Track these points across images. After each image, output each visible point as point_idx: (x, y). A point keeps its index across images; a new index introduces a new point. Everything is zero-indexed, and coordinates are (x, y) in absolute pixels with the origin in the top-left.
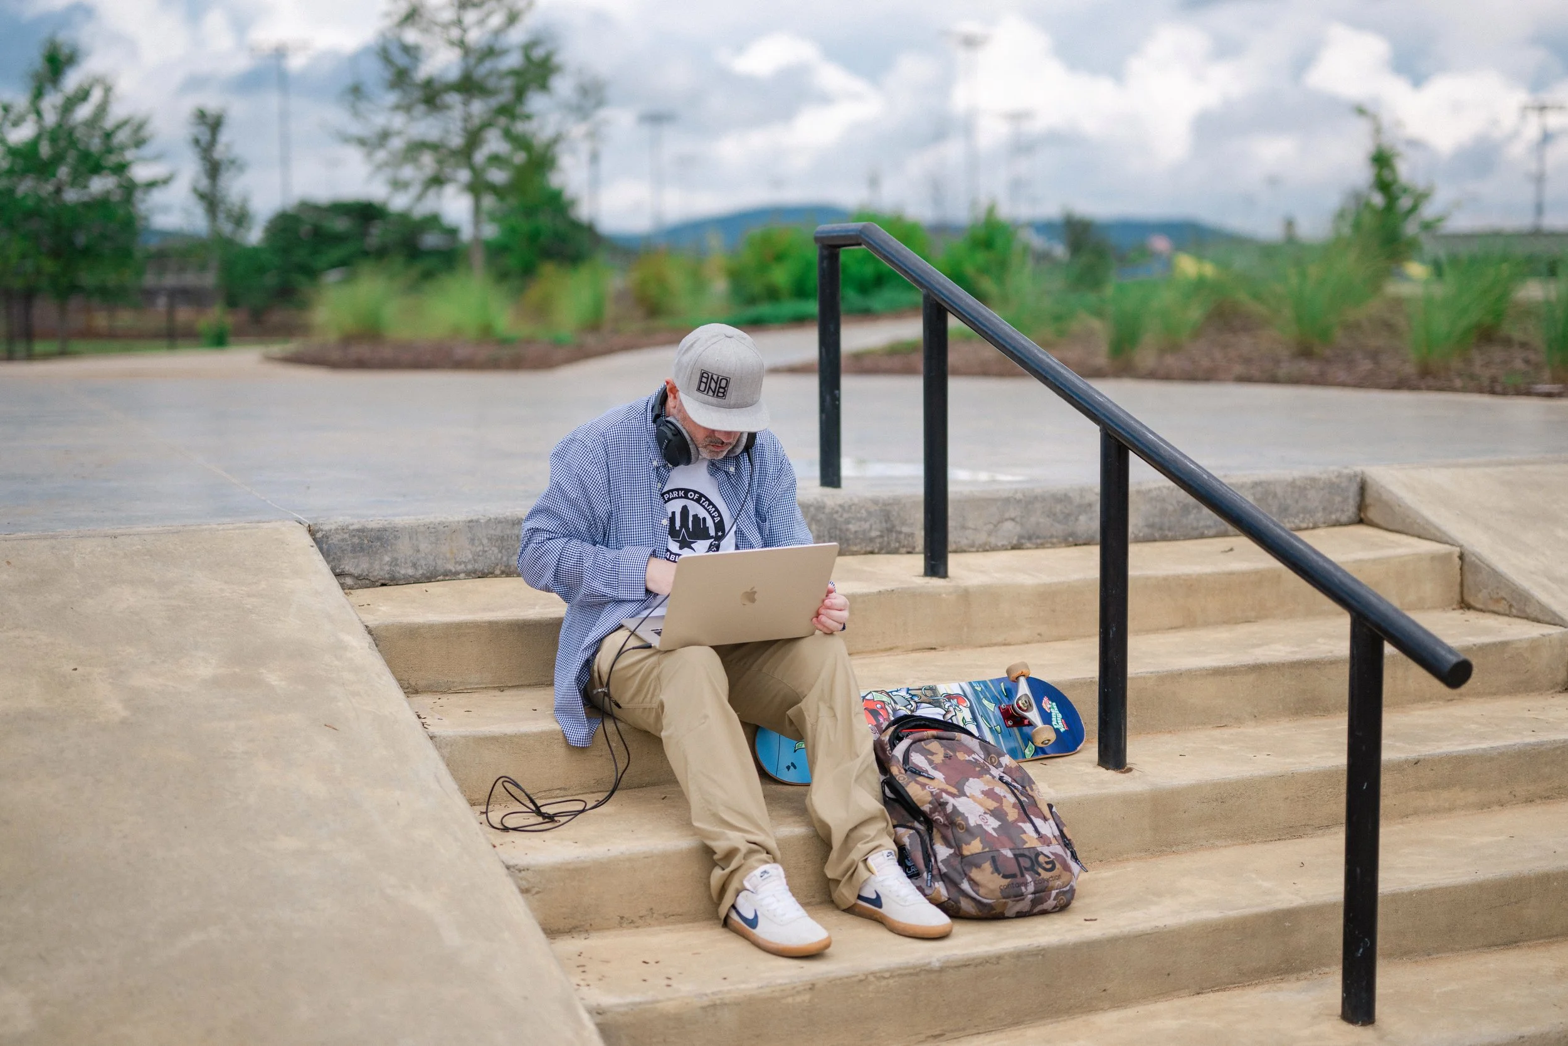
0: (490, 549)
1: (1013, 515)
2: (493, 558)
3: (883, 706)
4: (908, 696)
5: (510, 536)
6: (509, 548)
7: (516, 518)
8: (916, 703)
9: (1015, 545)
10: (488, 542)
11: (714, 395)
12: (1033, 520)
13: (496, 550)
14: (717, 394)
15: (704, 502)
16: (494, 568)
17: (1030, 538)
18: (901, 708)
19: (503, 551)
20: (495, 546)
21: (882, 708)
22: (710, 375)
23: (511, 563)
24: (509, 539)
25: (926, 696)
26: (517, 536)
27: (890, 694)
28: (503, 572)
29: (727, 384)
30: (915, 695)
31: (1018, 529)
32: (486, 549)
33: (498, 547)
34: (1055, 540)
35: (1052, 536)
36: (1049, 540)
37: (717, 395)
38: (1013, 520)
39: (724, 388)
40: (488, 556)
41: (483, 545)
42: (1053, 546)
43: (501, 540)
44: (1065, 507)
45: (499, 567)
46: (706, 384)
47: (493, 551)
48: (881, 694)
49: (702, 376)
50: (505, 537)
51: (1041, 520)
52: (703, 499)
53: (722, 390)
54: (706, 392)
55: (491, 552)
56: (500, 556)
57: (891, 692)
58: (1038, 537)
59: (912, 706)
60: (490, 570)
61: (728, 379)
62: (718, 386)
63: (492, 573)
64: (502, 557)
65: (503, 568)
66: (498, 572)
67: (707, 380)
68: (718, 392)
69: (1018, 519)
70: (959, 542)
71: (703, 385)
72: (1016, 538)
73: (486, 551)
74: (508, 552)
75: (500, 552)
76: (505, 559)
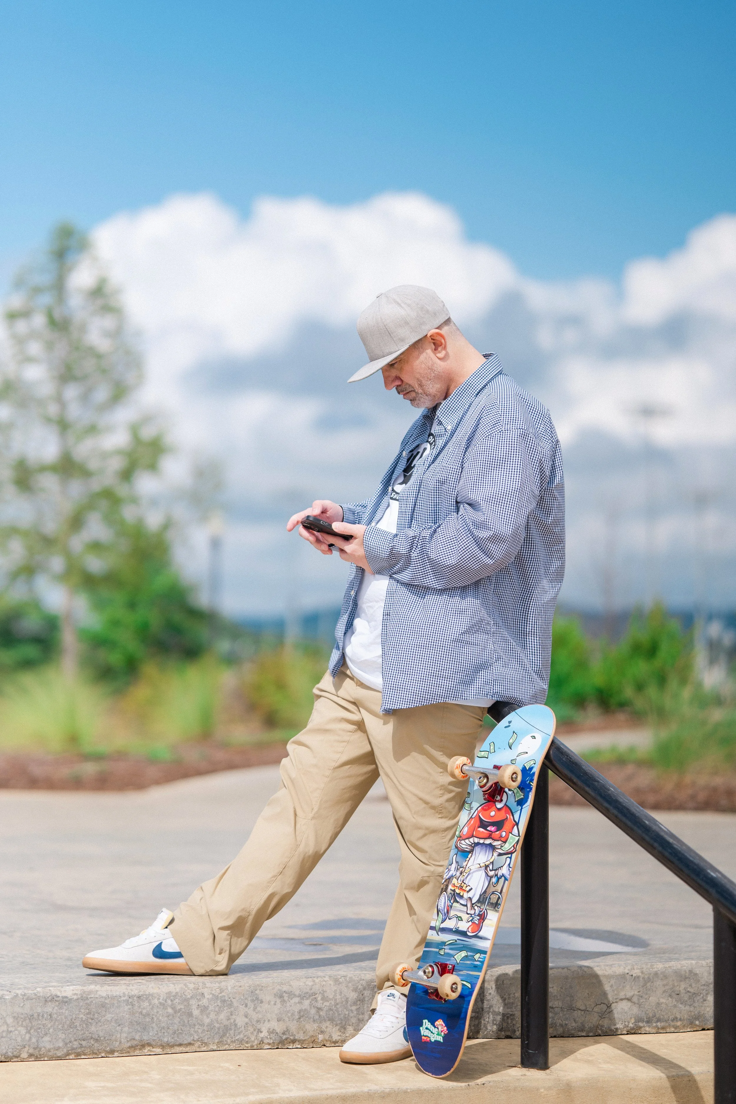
0: (16, 1030)
1: (629, 994)
2: (19, 1039)
3: (502, 839)
4: (500, 873)
5: (41, 1014)
6: (40, 1028)
7: (49, 995)
8: (491, 877)
9: (633, 1029)
10: (14, 1021)
12: (653, 999)
13: (23, 1031)
16: (20, 1051)
17: (649, 1021)
18: (493, 857)
19: (32, 1031)
20: (22, 1026)
21: (501, 836)
23: (41, 1045)
24: (40, 1018)
25: (493, 893)
26: (50, 1015)
27: (510, 856)
28: (31, 1055)
30: (498, 881)
31: (635, 1010)
32: (10, 1029)
33: (26, 1027)
34: (679, 1023)
35: (675, 1019)
36: (672, 1024)
38: (629, 1000)
40: (14, 1037)
41: (8, 1025)
42: (677, 1030)
43: (30, 1019)
44: (691, 985)
45: (26, 1049)
47: (20, 1032)
48: (513, 846)
50: (35, 1015)
51: (662, 1000)
55: (17, 1032)
56: (28, 1036)
57: (511, 858)
58: (659, 1020)
59: (490, 870)
60: (15, 1053)
63: (17, 1057)
64: (30, 1038)
65: (31, 1051)
66: (24, 1055)
69: (635, 999)
70: (566, 1025)
72: (633, 1021)
73: (11, 1032)
74: (38, 1032)
75: (29, 1032)
76: (34, 1040)
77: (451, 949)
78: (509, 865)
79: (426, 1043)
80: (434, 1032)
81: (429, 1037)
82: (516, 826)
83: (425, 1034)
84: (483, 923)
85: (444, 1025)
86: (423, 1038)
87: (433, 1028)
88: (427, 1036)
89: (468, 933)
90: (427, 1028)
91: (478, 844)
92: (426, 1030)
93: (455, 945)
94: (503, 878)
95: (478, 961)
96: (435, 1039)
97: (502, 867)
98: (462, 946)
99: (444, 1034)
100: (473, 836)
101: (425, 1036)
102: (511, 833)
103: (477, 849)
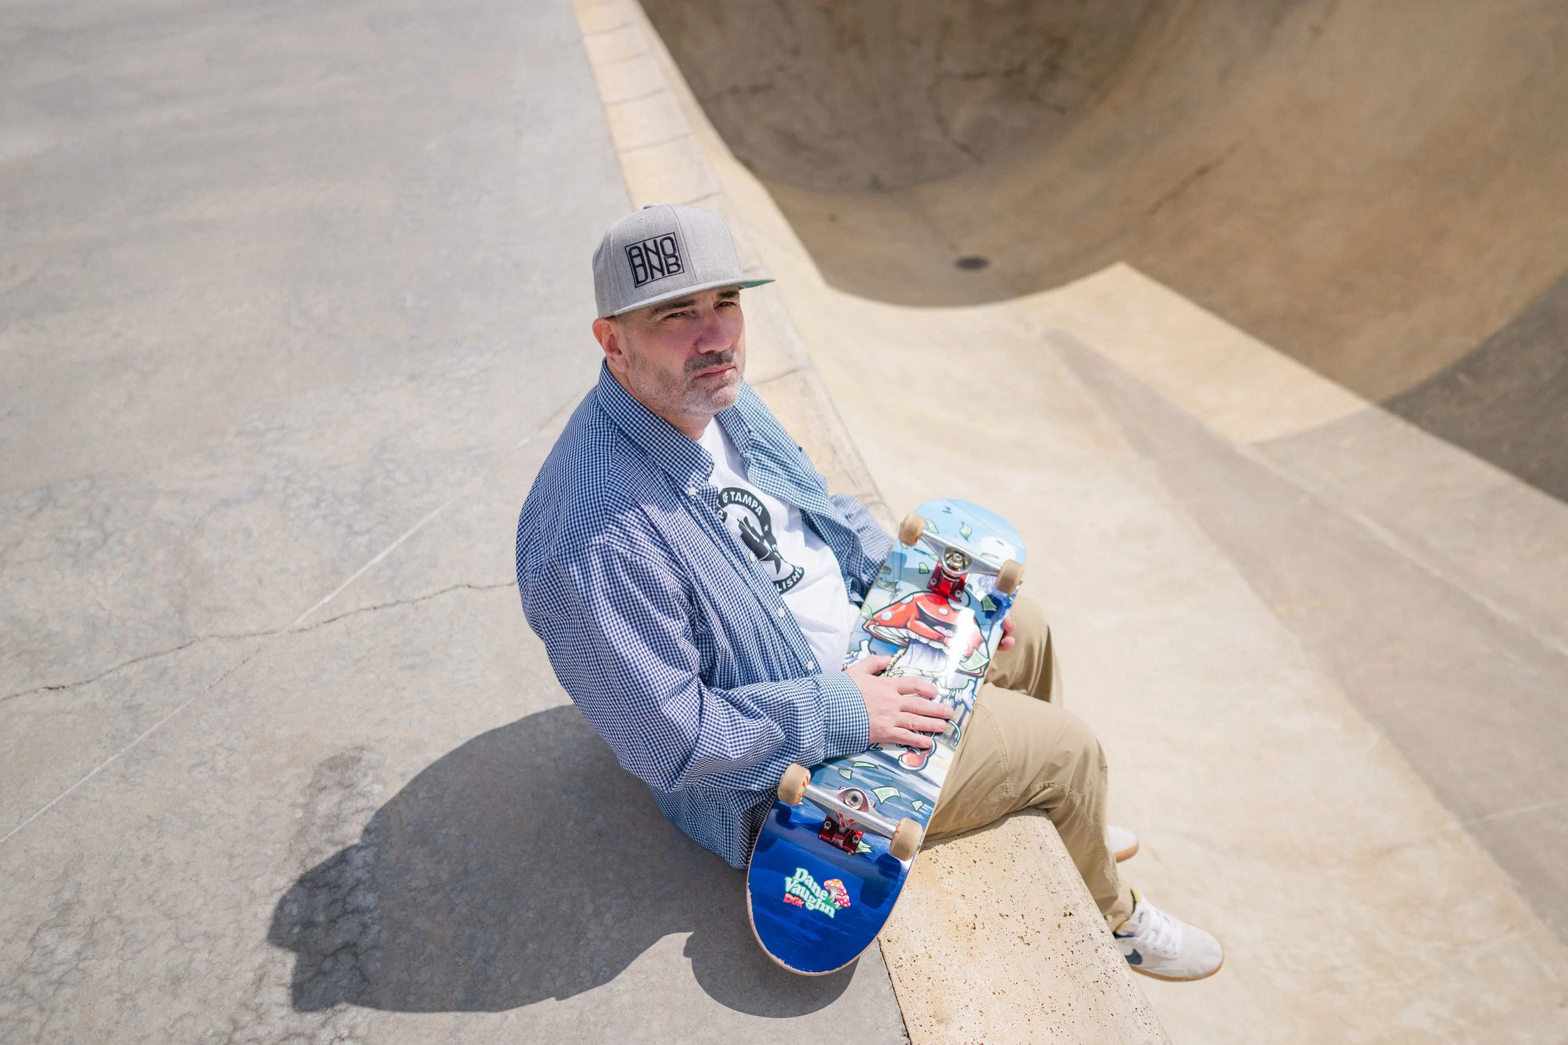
11: (663, 274)
14: (668, 269)
15: (735, 496)
22: (641, 245)
27: (974, 679)
29: (673, 245)
37: (669, 272)
39: (673, 256)
46: (643, 265)
49: (631, 258)
52: (733, 493)
53: (672, 260)
54: (650, 279)
61: (672, 236)
62: (662, 256)
67: (643, 260)
68: (668, 266)
71: (640, 271)
77: (863, 775)
78: (973, 691)
79: (792, 906)
80: (817, 895)
81: (803, 900)
82: (984, 644)
83: (793, 891)
84: (928, 757)
85: (845, 891)
86: (787, 895)
87: (819, 888)
88: (799, 897)
89: (900, 762)
90: (802, 884)
91: (916, 642)
92: (799, 886)
93: (874, 772)
94: (962, 707)
95: (918, 811)
96: (817, 907)
97: (962, 689)
98: (890, 779)
99: (841, 906)
100: (905, 627)
101: (794, 895)
102: (977, 650)
103: (913, 647)
